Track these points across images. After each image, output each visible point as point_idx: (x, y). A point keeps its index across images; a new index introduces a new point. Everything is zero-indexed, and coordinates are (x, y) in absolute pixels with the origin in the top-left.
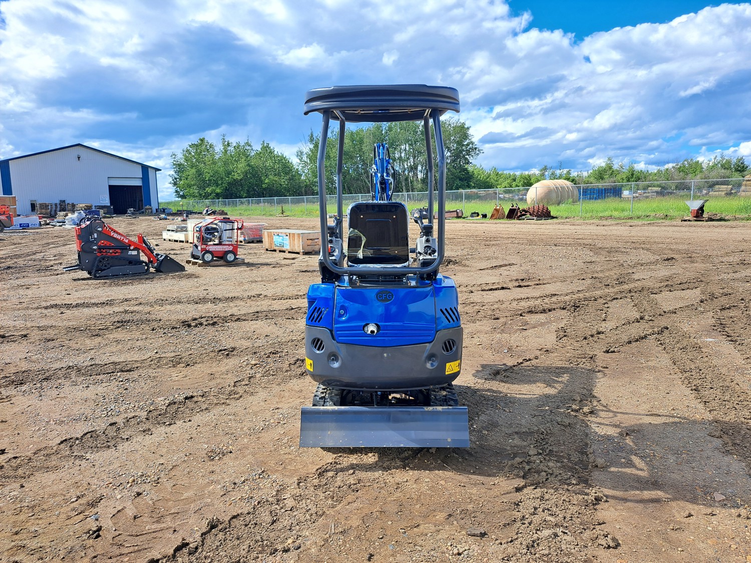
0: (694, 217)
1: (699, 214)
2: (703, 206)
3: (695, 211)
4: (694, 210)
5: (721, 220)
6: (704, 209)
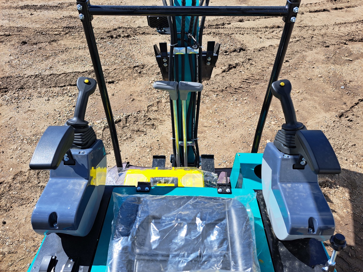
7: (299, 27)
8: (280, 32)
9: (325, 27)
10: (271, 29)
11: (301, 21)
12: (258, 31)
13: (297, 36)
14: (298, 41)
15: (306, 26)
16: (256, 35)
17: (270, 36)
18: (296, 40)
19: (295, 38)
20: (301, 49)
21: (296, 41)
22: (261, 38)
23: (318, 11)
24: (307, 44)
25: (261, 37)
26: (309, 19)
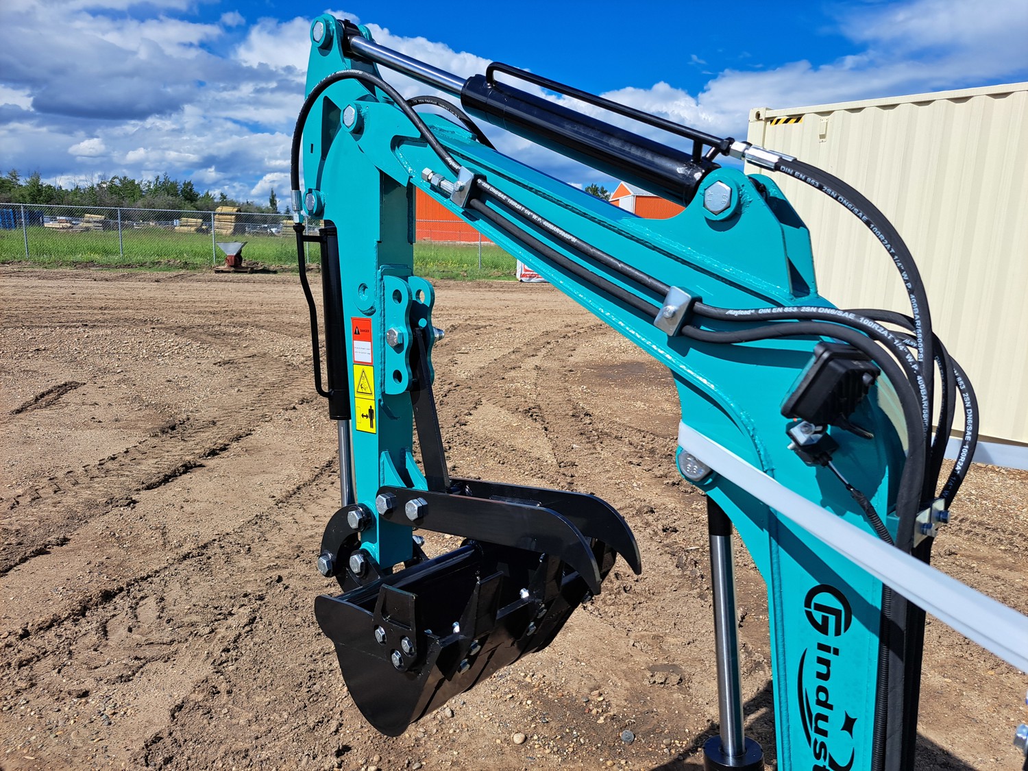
0: (232, 266)
1: (237, 264)
2: (240, 251)
3: (233, 258)
4: (231, 256)
5: (265, 271)
6: (242, 254)
7: (185, 557)
8: (136, 616)
9: (266, 526)
10: (83, 621)
11: (164, 534)
12: (29, 661)
13: (226, 604)
14: (252, 621)
15: (205, 546)
16: (38, 690)
17: (116, 658)
18: (246, 621)
19: (231, 614)
20: (305, 649)
21: (247, 628)
22: (85, 694)
23: (170, 477)
24: (298, 619)
25: (75, 686)
26: (174, 514)
